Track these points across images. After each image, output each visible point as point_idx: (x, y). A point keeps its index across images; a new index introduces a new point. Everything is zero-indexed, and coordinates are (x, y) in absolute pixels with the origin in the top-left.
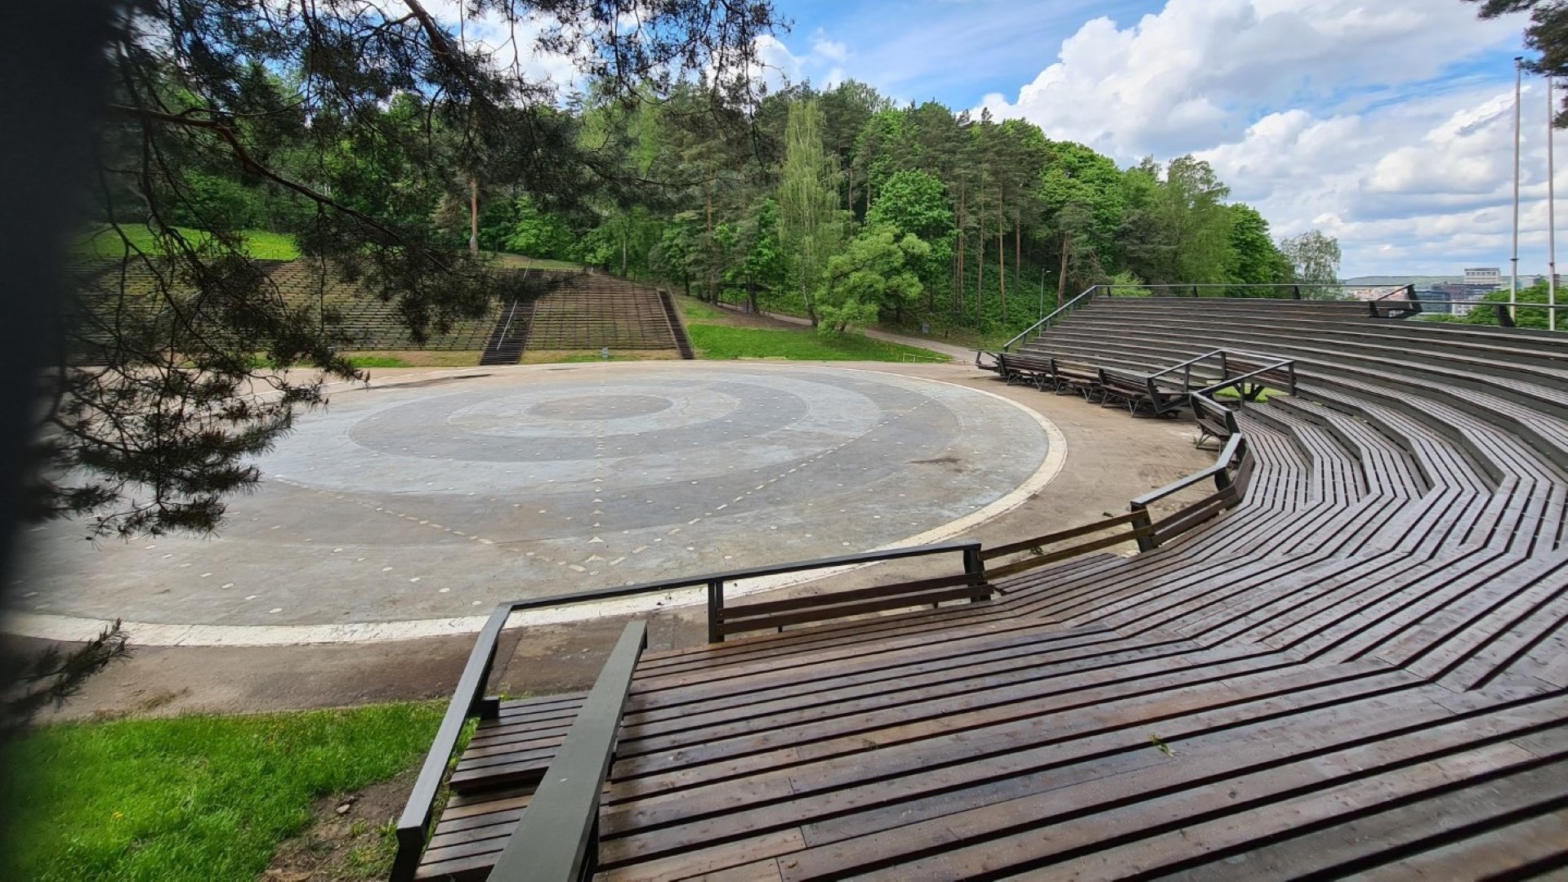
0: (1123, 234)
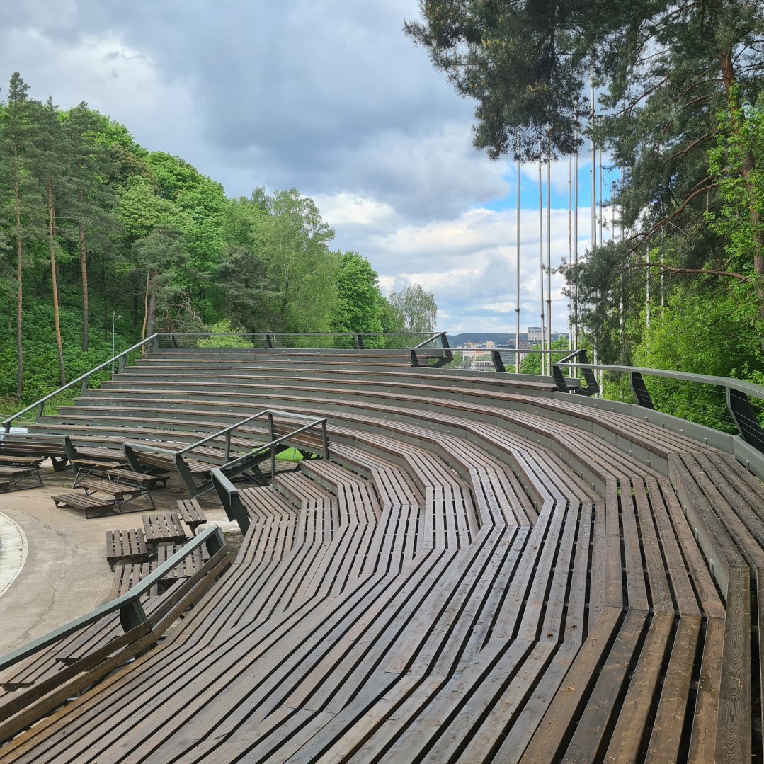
0: (225, 275)
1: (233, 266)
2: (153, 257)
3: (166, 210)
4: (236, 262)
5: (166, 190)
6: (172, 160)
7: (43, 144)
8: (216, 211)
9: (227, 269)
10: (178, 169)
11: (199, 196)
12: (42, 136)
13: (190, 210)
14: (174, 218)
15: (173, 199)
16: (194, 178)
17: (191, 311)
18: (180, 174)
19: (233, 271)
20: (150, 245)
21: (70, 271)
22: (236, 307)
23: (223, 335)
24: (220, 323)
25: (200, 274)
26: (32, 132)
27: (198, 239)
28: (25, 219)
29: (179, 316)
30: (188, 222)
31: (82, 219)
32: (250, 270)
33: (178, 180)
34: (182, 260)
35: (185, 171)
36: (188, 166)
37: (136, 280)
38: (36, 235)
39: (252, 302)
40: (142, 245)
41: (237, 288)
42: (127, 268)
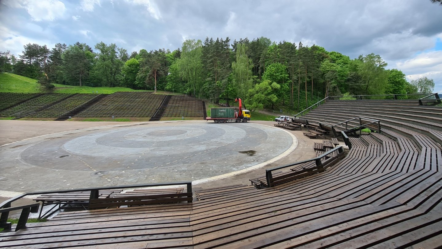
0: (348, 80)
1: (351, 78)
2: (328, 78)
3: (333, 66)
4: (352, 76)
5: (333, 61)
6: (335, 53)
7: (305, 56)
8: (347, 64)
9: (349, 79)
10: (337, 55)
11: (342, 61)
12: (305, 54)
13: (339, 65)
14: (335, 67)
15: (335, 63)
16: (341, 56)
17: (338, 90)
18: (337, 56)
19: (351, 79)
20: (328, 75)
21: (309, 83)
22: (351, 89)
23: (347, 96)
24: (346, 93)
25: (341, 81)
26: (303, 54)
27: (341, 72)
28: (301, 73)
29: (335, 92)
30: (339, 68)
31: (312, 71)
32: (357, 78)
33: (336, 58)
34: (336, 78)
35: (339, 55)
36: (339, 54)
37: (324, 84)
38: (303, 76)
39: (356, 87)
40: (326, 75)
41: (352, 83)
42: (322, 81)
